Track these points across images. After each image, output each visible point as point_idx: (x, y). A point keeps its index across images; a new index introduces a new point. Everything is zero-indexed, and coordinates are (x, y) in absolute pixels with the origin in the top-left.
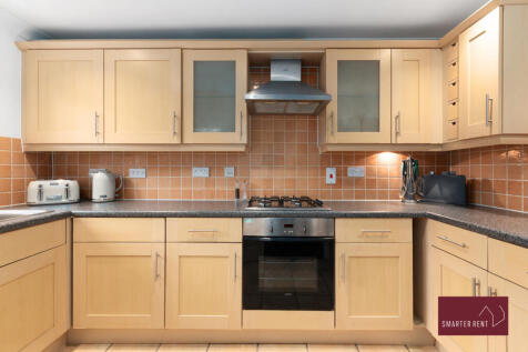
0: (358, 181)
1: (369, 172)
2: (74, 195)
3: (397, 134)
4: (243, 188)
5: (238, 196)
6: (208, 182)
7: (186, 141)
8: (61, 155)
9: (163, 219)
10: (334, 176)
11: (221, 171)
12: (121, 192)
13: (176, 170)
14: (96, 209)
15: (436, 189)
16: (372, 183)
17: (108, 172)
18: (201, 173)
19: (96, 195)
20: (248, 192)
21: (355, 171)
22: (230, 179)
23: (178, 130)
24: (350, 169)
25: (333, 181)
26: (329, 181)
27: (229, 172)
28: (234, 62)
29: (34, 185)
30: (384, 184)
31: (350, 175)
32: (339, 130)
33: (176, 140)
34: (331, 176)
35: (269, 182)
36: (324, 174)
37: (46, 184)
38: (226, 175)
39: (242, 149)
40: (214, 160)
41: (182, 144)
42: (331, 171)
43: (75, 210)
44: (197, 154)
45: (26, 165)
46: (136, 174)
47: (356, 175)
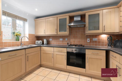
0: (96, 42)
1: (99, 39)
2: (42, 43)
3: (104, 30)
4: (69, 43)
5: (68, 44)
6: (63, 41)
7: (58, 34)
8: (40, 37)
9: (53, 48)
10: (89, 40)
11: (65, 39)
12: (48, 43)
13: (57, 39)
14: (45, 45)
15: (118, 44)
16: (99, 42)
17: (46, 40)
18: (61, 40)
19: (44, 43)
20: (70, 43)
21: (95, 39)
22: (67, 41)
23: (56, 32)
24: (93, 39)
25: (89, 41)
26: (88, 41)
27: (66, 39)
28: (66, 18)
29: (36, 41)
30: (103, 42)
31: (93, 40)
32: (89, 30)
33: (56, 34)
34: (88, 40)
35: (74, 41)
36: (87, 40)
37: (38, 41)
38: (66, 40)
39: (68, 35)
40: (63, 37)
41: (57, 34)
42: (88, 39)
43: (41, 45)
44: (60, 36)
45: (35, 38)
46: (51, 40)
47: (95, 40)
